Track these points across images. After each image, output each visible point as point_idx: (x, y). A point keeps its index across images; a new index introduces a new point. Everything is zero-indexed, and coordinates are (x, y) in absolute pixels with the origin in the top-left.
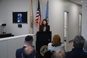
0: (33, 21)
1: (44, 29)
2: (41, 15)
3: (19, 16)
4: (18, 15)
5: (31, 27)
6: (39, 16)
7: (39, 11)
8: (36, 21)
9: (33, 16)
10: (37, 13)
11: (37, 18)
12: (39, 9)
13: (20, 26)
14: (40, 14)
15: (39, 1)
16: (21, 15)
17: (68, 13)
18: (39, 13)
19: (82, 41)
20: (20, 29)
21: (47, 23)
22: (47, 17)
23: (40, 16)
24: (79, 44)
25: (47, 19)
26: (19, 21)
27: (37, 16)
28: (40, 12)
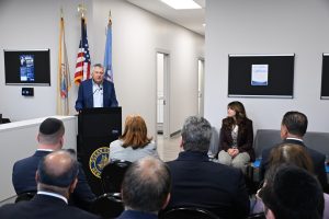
0: (66, 76)
2: (92, 60)
3: (25, 64)
4: (22, 61)
5: (62, 94)
6: (86, 64)
7: (86, 49)
8: (77, 78)
9: (66, 64)
10: (79, 55)
11: (79, 69)
12: (84, 42)
13: (29, 93)
14: (89, 58)
15: (83, 21)
16: (30, 60)
17: (166, 55)
18: (84, 55)
19: (206, 134)
20: (29, 99)
22: (109, 67)
23: (89, 63)
24: (200, 142)
25: (109, 73)
26: (24, 78)
27: (79, 65)
28: (88, 52)
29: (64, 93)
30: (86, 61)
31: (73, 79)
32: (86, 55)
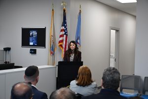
0: (54, 43)
1: (71, 58)
2: (68, 34)
3: (32, 35)
4: (31, 34)
6: (65, 36)
7: (65, 27)
8: (60, 44)
9: (54, 36)
10: (62, 31)
11: (61, 39)
12: (64, 23)
13: (33, 52)
14: (67, 32)
15: (64, 11)
16: (35, 33)
17: (117, 31)
18: (64, 30)
20: (33, 56)
21: (76, 48)
22: (78, 38)
25: (78, 41)
26: (31, 44)
27: (61, 36)
28: (66, 29)
29: (52, 52)
30: (65, 34)
31: (58, 44)
32: (65, 31)
